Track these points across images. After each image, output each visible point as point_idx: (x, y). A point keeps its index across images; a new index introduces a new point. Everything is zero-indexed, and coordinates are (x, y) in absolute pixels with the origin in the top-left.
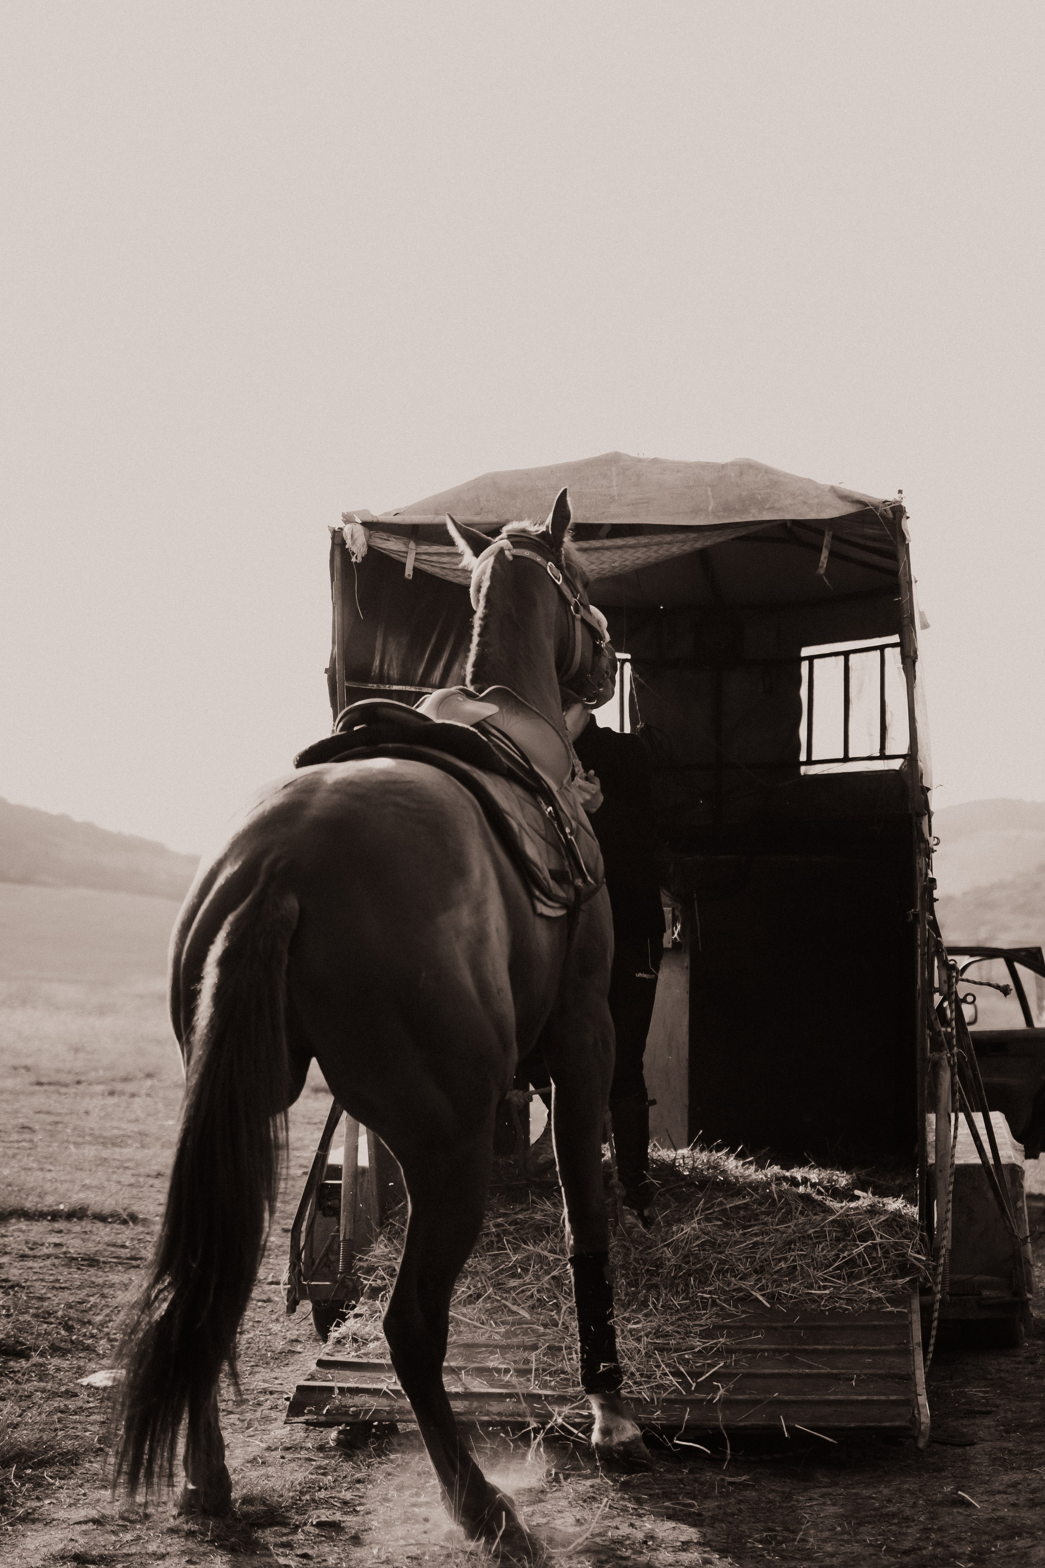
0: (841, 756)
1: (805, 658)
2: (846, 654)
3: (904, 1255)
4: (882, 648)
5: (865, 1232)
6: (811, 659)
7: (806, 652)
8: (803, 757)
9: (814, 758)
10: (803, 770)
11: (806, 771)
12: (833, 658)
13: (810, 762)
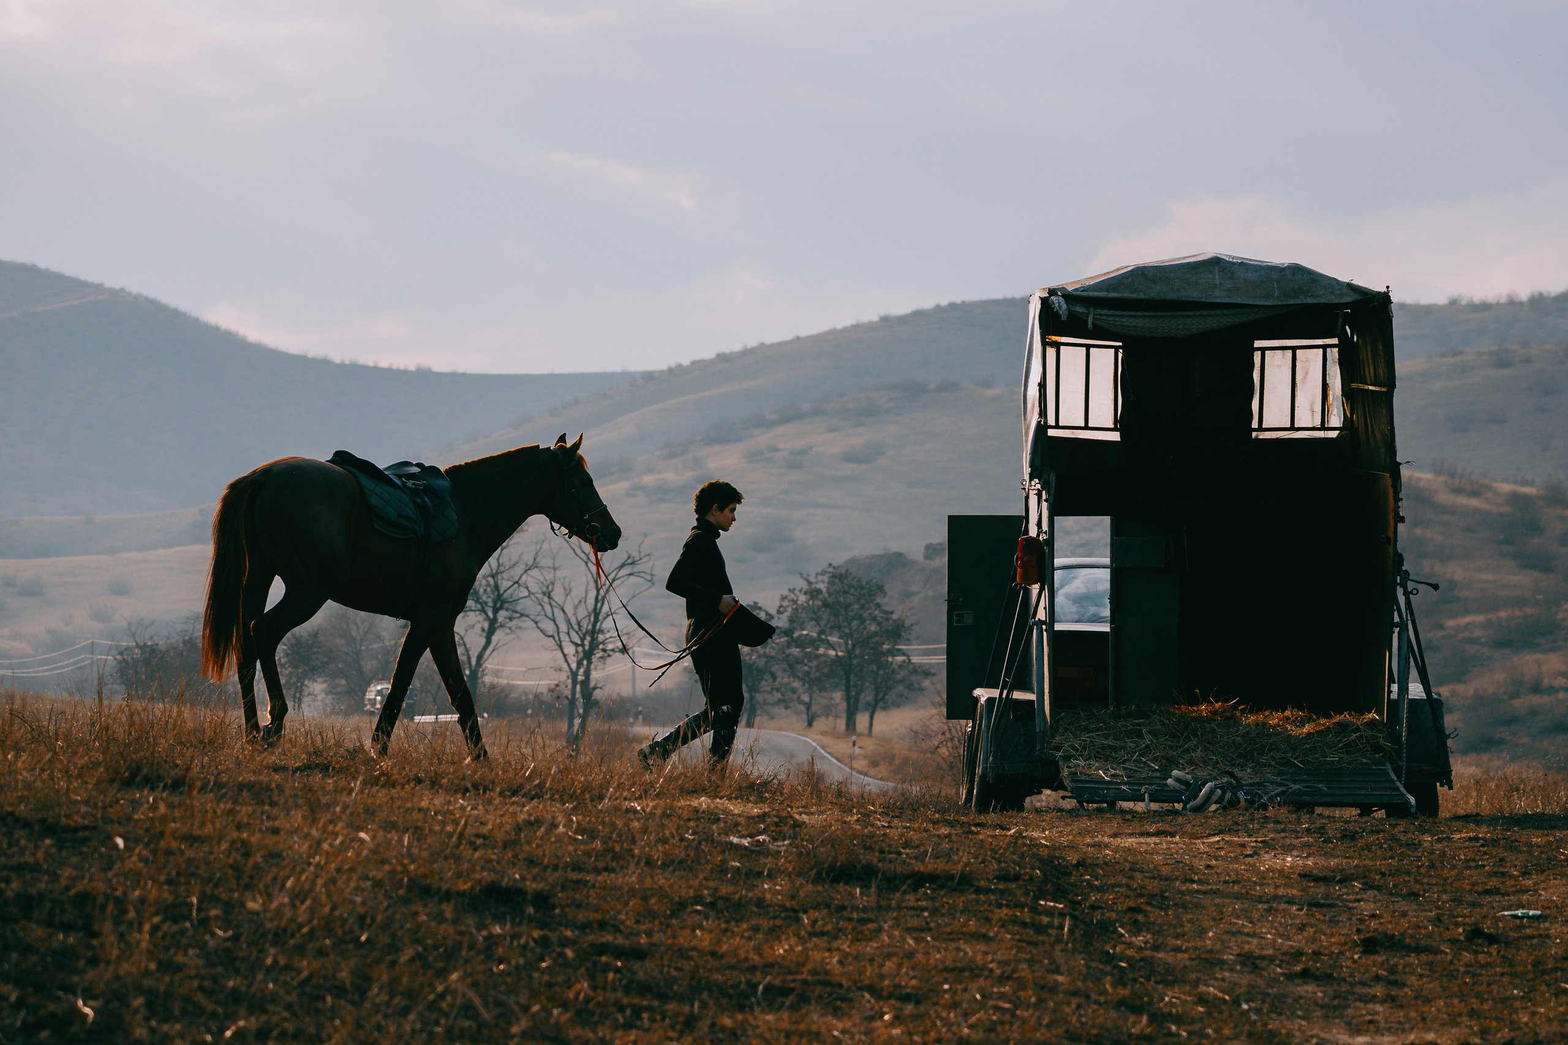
0: (1288, 425)
1: (1258, 349)
2: (1294, 349)
3: (1378, 743)
4: (1324, 347)
5: (1355, 729)
6: (1263, 350)
7: (1258, 344)
8: (1255, 425)
9: (1264, 426)
10: (1254, 434)
11: (1257, 436)
12: (1280, 352)
13: (1261, 429)
